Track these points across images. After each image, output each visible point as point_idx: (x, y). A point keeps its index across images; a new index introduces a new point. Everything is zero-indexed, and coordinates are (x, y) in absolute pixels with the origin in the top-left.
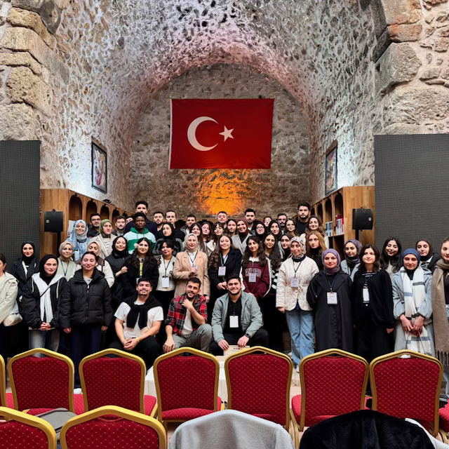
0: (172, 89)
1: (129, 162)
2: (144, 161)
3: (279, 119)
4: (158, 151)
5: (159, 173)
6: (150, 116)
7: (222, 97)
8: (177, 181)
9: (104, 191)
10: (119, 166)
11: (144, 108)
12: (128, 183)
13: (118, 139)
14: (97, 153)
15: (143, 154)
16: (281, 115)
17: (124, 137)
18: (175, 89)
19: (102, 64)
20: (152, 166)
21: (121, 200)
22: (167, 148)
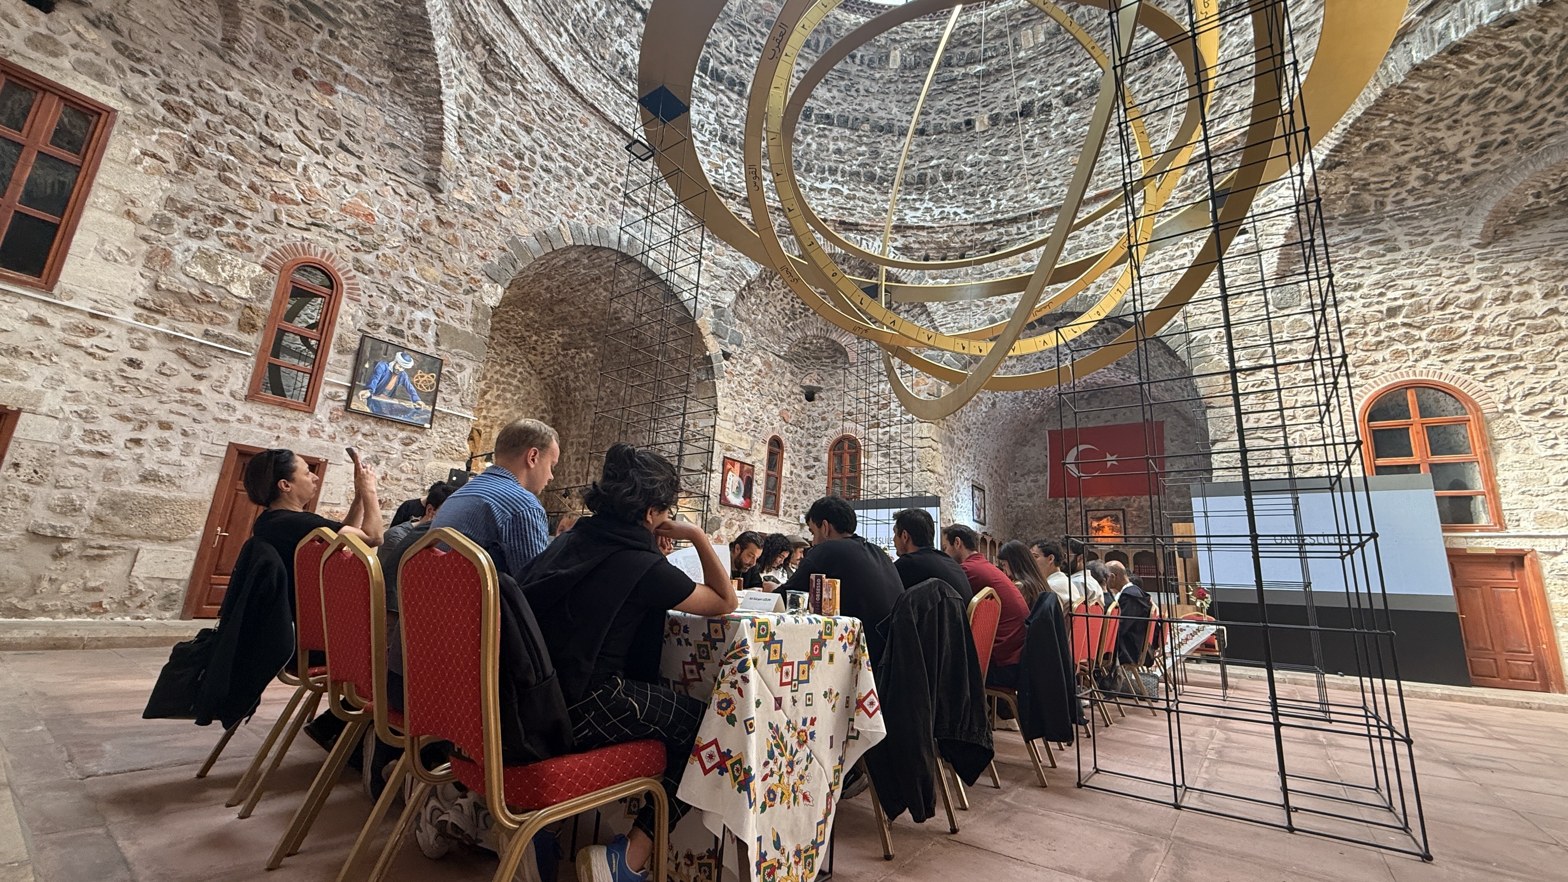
0: (1048, 421)
1: (1006, 493)
2: (1022, 492)
3: (1172, 441)
4: (1036, 481)
5: (1037, 503)
6: (1027, 448)
7: (1102, 424)
8: (1057, 510)
9: (983, 524)
10: (997, 499)
11: (1021, 442)
12: (1006, 513)
13: (995, 475)
14: (976, 492)
15: (1020, 485)
16: (1174, 438)
17: (1001, 472)
18: (1051, 420)
19: (978, 424)
20: (1030, 496)
21: (1000, 531)
22: (1045, 479)
